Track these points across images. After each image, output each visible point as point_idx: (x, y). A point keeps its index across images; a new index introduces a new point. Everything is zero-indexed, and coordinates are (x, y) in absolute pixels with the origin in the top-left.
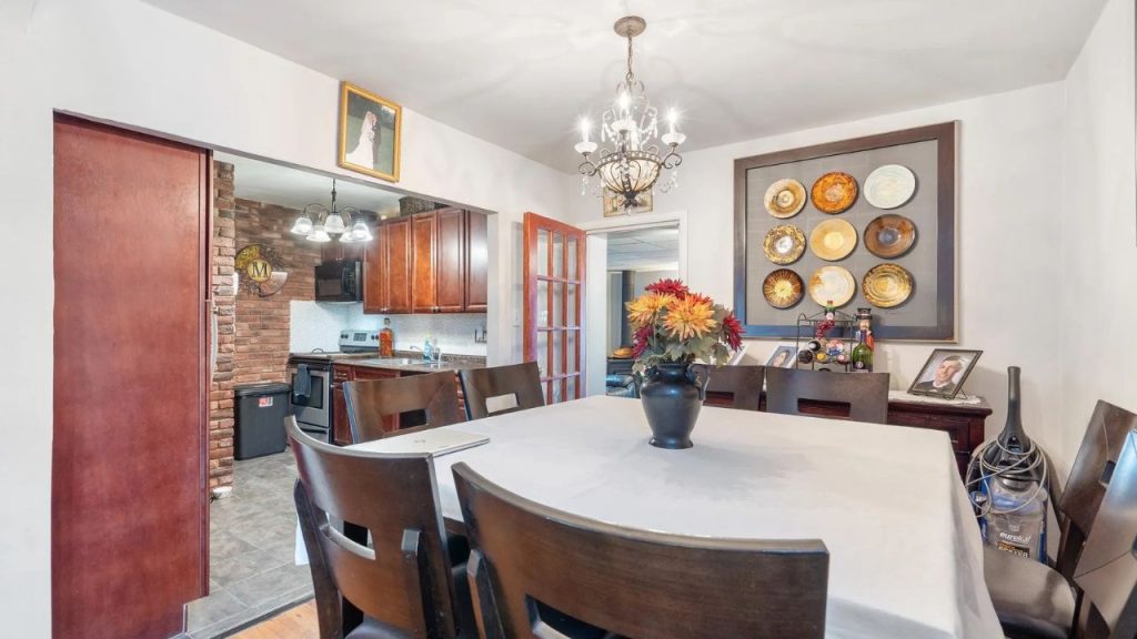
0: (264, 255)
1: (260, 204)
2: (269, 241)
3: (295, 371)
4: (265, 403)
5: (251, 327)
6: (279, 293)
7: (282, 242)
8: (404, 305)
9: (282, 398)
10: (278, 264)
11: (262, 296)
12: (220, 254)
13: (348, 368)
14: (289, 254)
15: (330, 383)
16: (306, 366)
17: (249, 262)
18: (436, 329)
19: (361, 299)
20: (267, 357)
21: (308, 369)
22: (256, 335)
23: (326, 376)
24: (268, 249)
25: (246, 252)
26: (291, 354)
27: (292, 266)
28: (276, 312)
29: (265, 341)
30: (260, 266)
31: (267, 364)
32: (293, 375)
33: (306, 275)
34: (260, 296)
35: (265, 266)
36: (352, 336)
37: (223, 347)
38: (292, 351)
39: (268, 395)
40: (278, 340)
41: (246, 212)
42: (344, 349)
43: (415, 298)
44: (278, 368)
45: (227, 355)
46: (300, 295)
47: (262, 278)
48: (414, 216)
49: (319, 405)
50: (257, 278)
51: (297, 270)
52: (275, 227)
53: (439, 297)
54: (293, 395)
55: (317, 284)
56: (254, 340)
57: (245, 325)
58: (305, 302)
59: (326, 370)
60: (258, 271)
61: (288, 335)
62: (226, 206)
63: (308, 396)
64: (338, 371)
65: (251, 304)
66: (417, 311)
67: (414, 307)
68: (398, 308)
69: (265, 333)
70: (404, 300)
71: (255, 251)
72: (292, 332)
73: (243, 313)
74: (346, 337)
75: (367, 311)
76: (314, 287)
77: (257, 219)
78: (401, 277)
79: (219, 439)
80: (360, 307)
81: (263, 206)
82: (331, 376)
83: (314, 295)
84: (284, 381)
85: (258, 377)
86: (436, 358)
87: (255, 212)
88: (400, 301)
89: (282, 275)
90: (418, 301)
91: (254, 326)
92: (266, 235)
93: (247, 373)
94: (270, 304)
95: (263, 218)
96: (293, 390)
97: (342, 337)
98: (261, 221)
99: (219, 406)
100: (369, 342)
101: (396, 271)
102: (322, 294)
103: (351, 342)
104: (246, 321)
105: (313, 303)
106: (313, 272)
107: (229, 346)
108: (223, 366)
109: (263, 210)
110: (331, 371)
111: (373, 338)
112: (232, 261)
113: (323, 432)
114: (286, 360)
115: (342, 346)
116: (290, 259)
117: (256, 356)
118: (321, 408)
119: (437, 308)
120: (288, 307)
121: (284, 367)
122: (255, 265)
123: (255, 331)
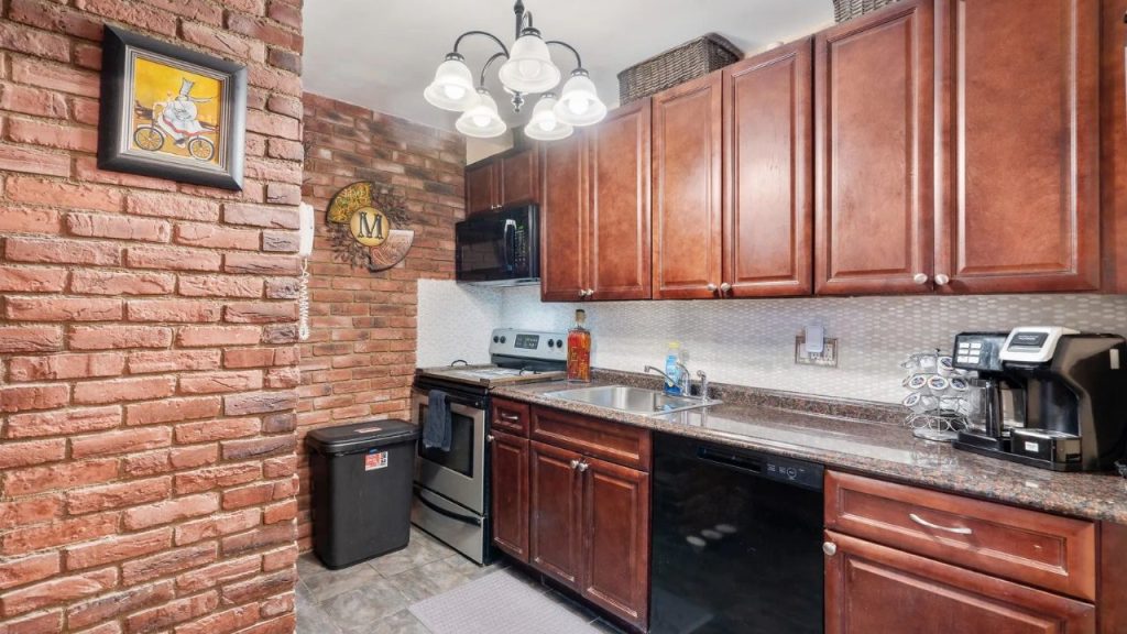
0: (377, 200)
1: (372, 113)
2: (386, 178)
3: (425, 400)
4: (376, 462)
5: (357, 324)
6: (401, 265)
7: (406, 180)
8: (633, 283)
9: (403, 452)
10: (397, 216)
11: (375, 271)
12: (267, 155)
13: (523, 407)
14: (417, 201)
15: (488, 432)
16: (444, 394)
17: (353, 212)
18: (683, 330)
19: (538, 274)
20: (378, 376)
21: (448, 401)
22: (364, 337)
23: (480, 417)
24: (384, 191)
25: (348, 194)
26: (419, 370)
27: (422, 222)
28: (395, 298)
29: (378, 348)
30: (371, 219)
31: (380, 387)
32: (422, 406)
33: (442, 236)
34: (371, 271)
35: (378, 220)
36: (511, 340)
37: (273, 377)
38: (419, 365)
39: (380, 447)
40: (397, 346)
41: (351, 125)
42: (501, 361)
43: (659, 269)
44: (397, 392)
45: (282, 394)
46: (432, 270)
47: (374, 241)
48: (661, 95)
49: (465, 467)
50: (365, 240)
51: (428, 228)
52: (395, 155)
53: (727, 262)
54: (421, 445)
55: (458, 251)
56: (360, 346)
57: (346, 321)
58: (440, 282)
59: (479, 407)
60: (366, 227)
61: (414, 338)
62: (282, 41)
63: (447, 449)
64: (501, 409)
65: (356, 284)
66: (664, 296)
67: (658, 286)
68: (616, 289)
69: (377, 334)
70: (633, 272)
71: (362, 192)
72: (420, 332)
73: (344, 300)
74: (503, 340)
75: (547, 297)
76: (452, 258)
77: (367, 140)
78: (625, 227)
79: (263, 598)
80: (533, 289)
81: (376, 117)
82: (489, 419)
83: (453, 270)
84: (406, 416)
85: (366, 409)
86: (695, 390)
87: (363, 126)
88: (622, 274)
89: (404, 235)
90: (666, 273)
91: (360, 322)
92: (381, 167)
93: (347, 403)
94: (386, 284)
95: (377, 137)
96: (421, 439)
97: (496, 340)
98: (373, 143)
99: (263, 517)
100: (542, 352)
101: (613, 215)
102: (467, 267)
103: (510, 349)
104: (347, 313)
105: (452, 283)
106: (452, 232)
107: (288, 372)
108: (273, 421)
109: (376, 124)
110: (488, 407)
111: (551, 343)
112: (298, 173)
113: (473, 521)
114: (410, 379)
115: (495, 356)
116: (417, 208)
117: (364, 374)
118: (470, 474)
119: (725, 286)
120: (414, 291)
121: (407, 392)
122: (363, 217)
123: (363, 328)
